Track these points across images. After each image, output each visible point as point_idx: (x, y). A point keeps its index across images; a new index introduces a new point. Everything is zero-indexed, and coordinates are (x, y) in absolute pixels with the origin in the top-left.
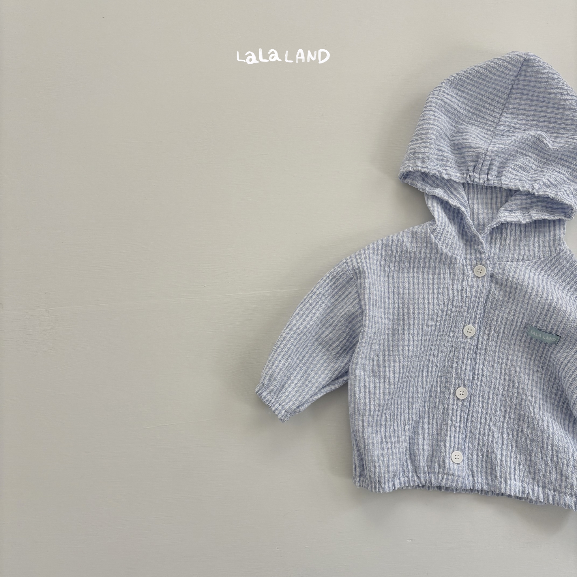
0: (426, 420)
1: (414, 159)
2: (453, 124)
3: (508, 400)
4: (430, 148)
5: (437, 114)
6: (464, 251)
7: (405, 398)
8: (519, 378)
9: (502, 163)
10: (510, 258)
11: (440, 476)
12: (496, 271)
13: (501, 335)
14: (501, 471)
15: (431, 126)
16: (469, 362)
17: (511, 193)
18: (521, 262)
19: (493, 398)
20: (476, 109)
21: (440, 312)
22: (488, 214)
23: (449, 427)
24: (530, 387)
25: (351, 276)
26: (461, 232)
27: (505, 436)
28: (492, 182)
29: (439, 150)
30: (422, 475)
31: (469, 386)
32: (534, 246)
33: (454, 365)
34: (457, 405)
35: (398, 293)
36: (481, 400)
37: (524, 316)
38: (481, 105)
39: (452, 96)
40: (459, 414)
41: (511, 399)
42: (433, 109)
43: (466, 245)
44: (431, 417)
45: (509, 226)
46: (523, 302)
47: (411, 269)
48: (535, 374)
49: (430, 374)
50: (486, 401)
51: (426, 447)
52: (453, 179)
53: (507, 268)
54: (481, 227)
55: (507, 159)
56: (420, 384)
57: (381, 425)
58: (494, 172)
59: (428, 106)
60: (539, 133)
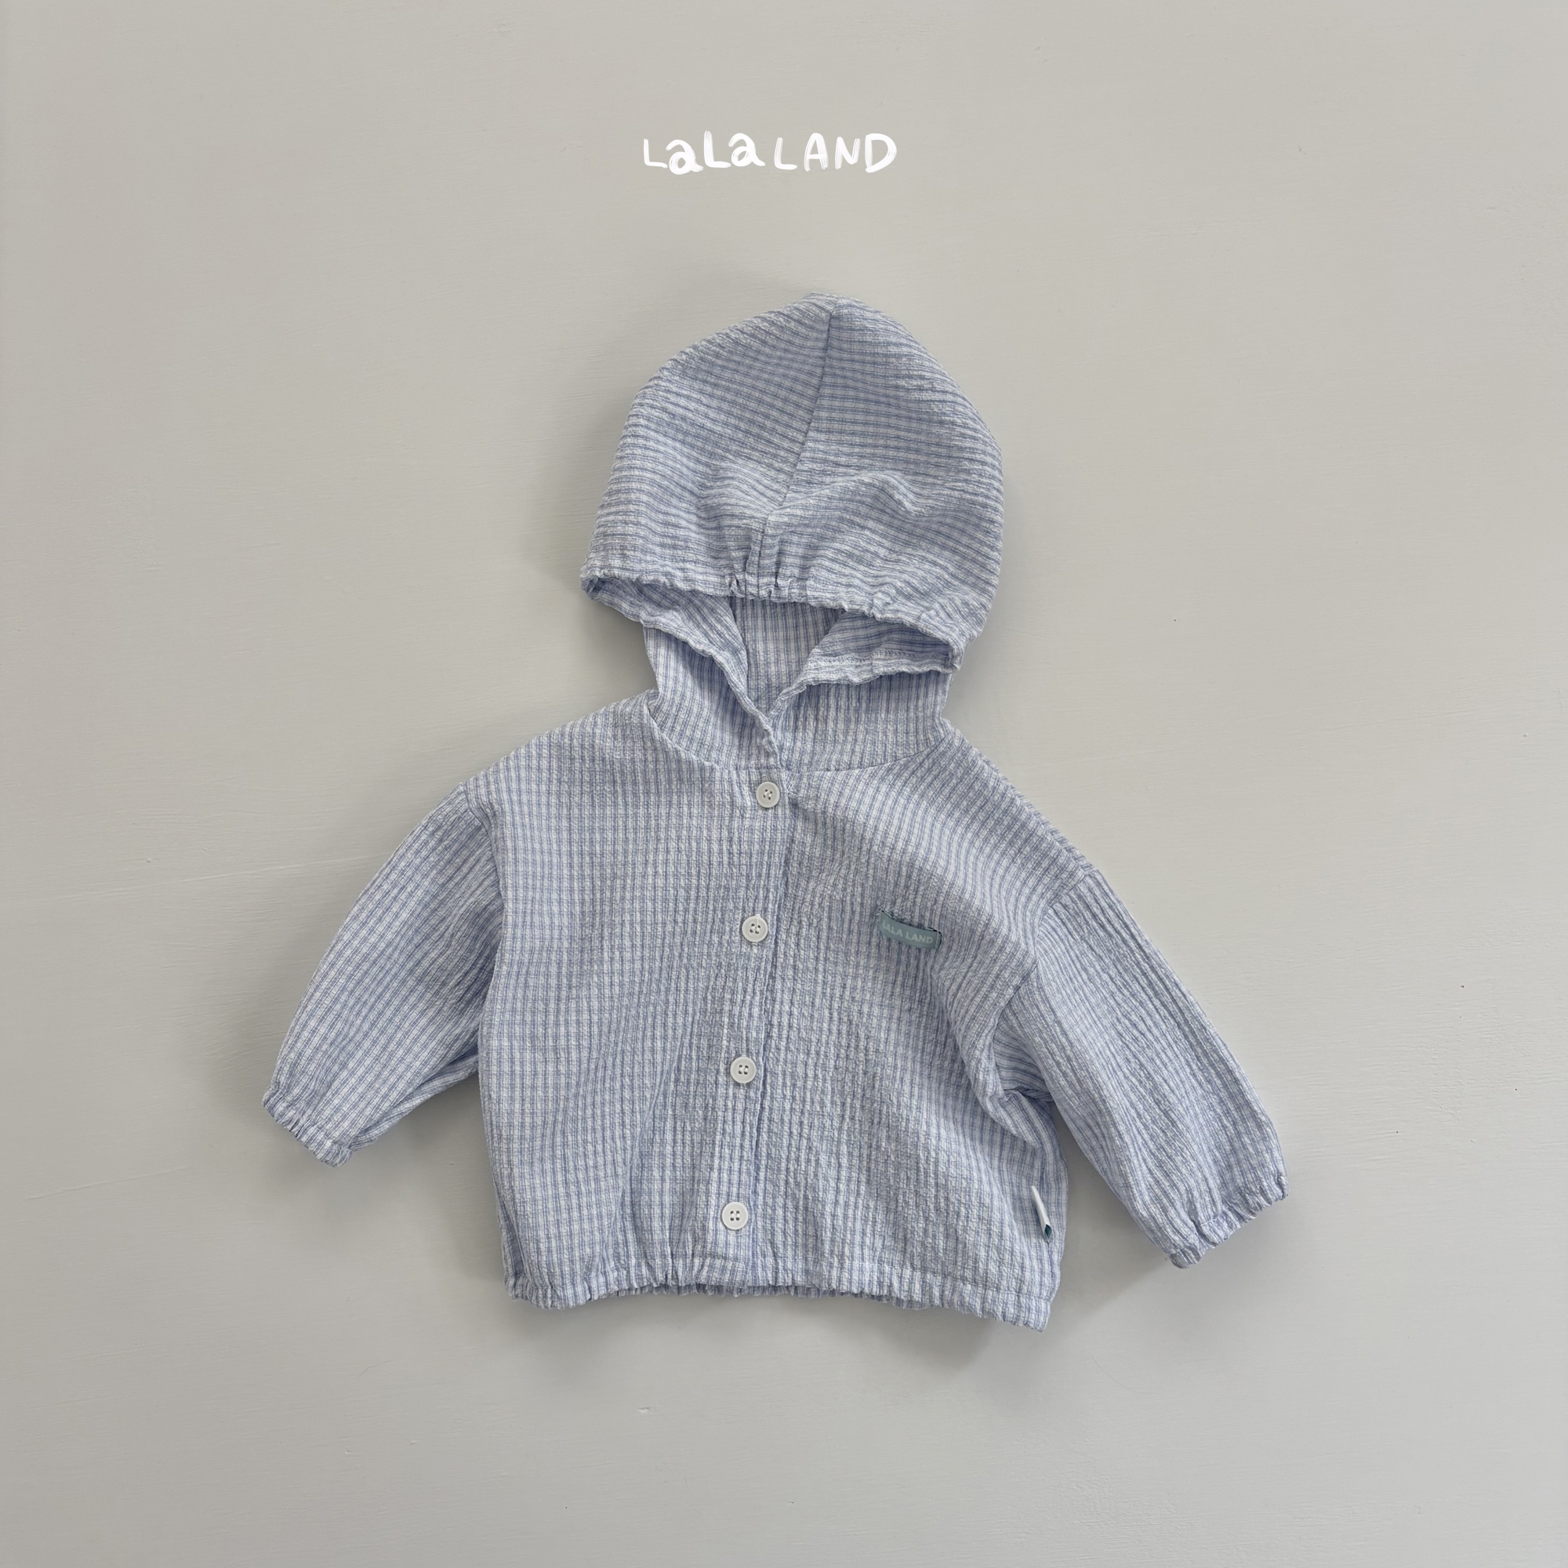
0: (669, 1137)
1: (605, 548)
2: (704, 459)
3: (848, 1080)
4: (638, 524)
5: (651, 444)
6: (735, 751)
7: (612, 1090)
8: (867, 1027)
9: (809, 546)
10: (834, 763)
11: (697, 1261)
12: (802, 793)
13: (824, 935)
14: (833, 1241)
15: (637, 473)
16: (757, 998)
17: (832, 616)
18: (857, 772)
19: (816, 1076)
20: (752, 422)
21: (682, 892)
22: (788, 663)
23: (717, 1149)
24: (892, 1048)
25: (477, 823)
26: (730, 707)
27: (844, 1161)
28: (785, 593)
29: (667, 524)
30: (658, 1261)
31: (758, 1054)
32: (885, 733)
33: (727, 1008)
34: (735, 1097)
35: (592, 855)
36: (789, 1084)
37: (863, 890)
38: (762, 414)
39: (688, 398)
40: (739, 1118)
41: (854, 1077)
42: (641, 431)
43: (741, 737)
44: (679, 1128)
45: (833, 690)
46: (858, 859)
47: (620, 798)
48: (905, 1017)
49: (670, 1032)
50: (799, 1084)
51: (667, 1199)
52: (700, 589)
53: (825, 785)
54: (767, 695)
55: (822, 538)
56: (648, 1056)
57: (553, 1157)
58: (791, 569)
59: (630, 426)
60: (882, 476)
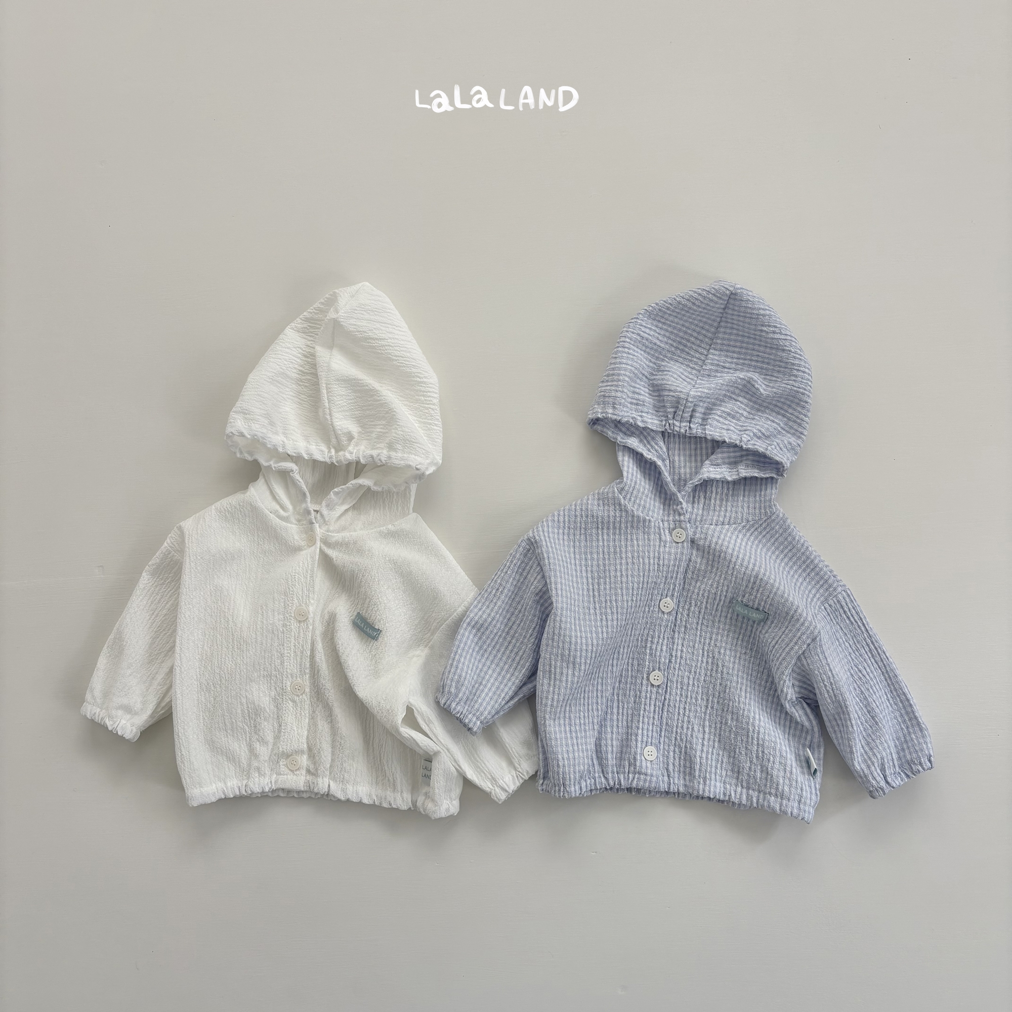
0: (615, 711)
1: (604, 403)
2: (653, 360)
3: (711, 686)
4: (623, 392)
5: (631, 351)
6: (661, 512)
8: (723, 661)
9: (707, 408)
10: (714, 521)
11: (631, 776)
12: (698, 536)
13: (703, 611)
14: (700, 770)
15: (624, 366)
16: (665, 641)
17: (717, 445)
18: (727, 526)
19: (694, 684)
20: (680, 343)
22: (691, 468)
23: (641, 718)
24: (736, 672)
26: (659, 489)
27: (707, 730)
28: (694, 431)
29: (634, 392)
30: (610, 775)
31: (664, 670)
32: (742, 508)
33: (649, 645)
34: (651, 692)
36: (679, 687)
37: (728, 589)
38: (686, 339)
39: (650, 329)
40: (653, 703)
41: (714, 686)
42: (627, 345)
43: (664, 505)
44: (620, 706)
45: (715, 483)
46: (727, 572)
48: (743, 657)
49: (621, 656)
50: (685, 688)
51: (614, 743)
52: (650, 427)
53: (710, 532)
54: (681, 483)
55: (714, 404)
56: (610, 668)
58: (698, 419)
59: (621, 342)
60: (750, 375)
